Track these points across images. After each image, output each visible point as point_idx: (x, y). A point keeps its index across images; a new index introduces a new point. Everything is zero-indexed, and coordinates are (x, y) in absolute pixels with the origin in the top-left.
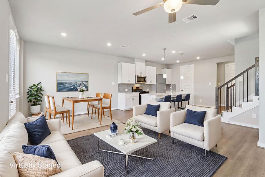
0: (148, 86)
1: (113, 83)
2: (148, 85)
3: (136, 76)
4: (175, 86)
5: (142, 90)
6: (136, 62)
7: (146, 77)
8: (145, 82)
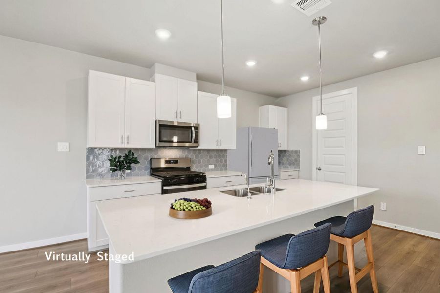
0: (211, 157)
1: (63, 147)
2: (213, 154)
3: (156, 121)
4: (299, 156)
5: (188, 168)
6: (158, 76)
7: (197, 128)
8: (195, 145)
